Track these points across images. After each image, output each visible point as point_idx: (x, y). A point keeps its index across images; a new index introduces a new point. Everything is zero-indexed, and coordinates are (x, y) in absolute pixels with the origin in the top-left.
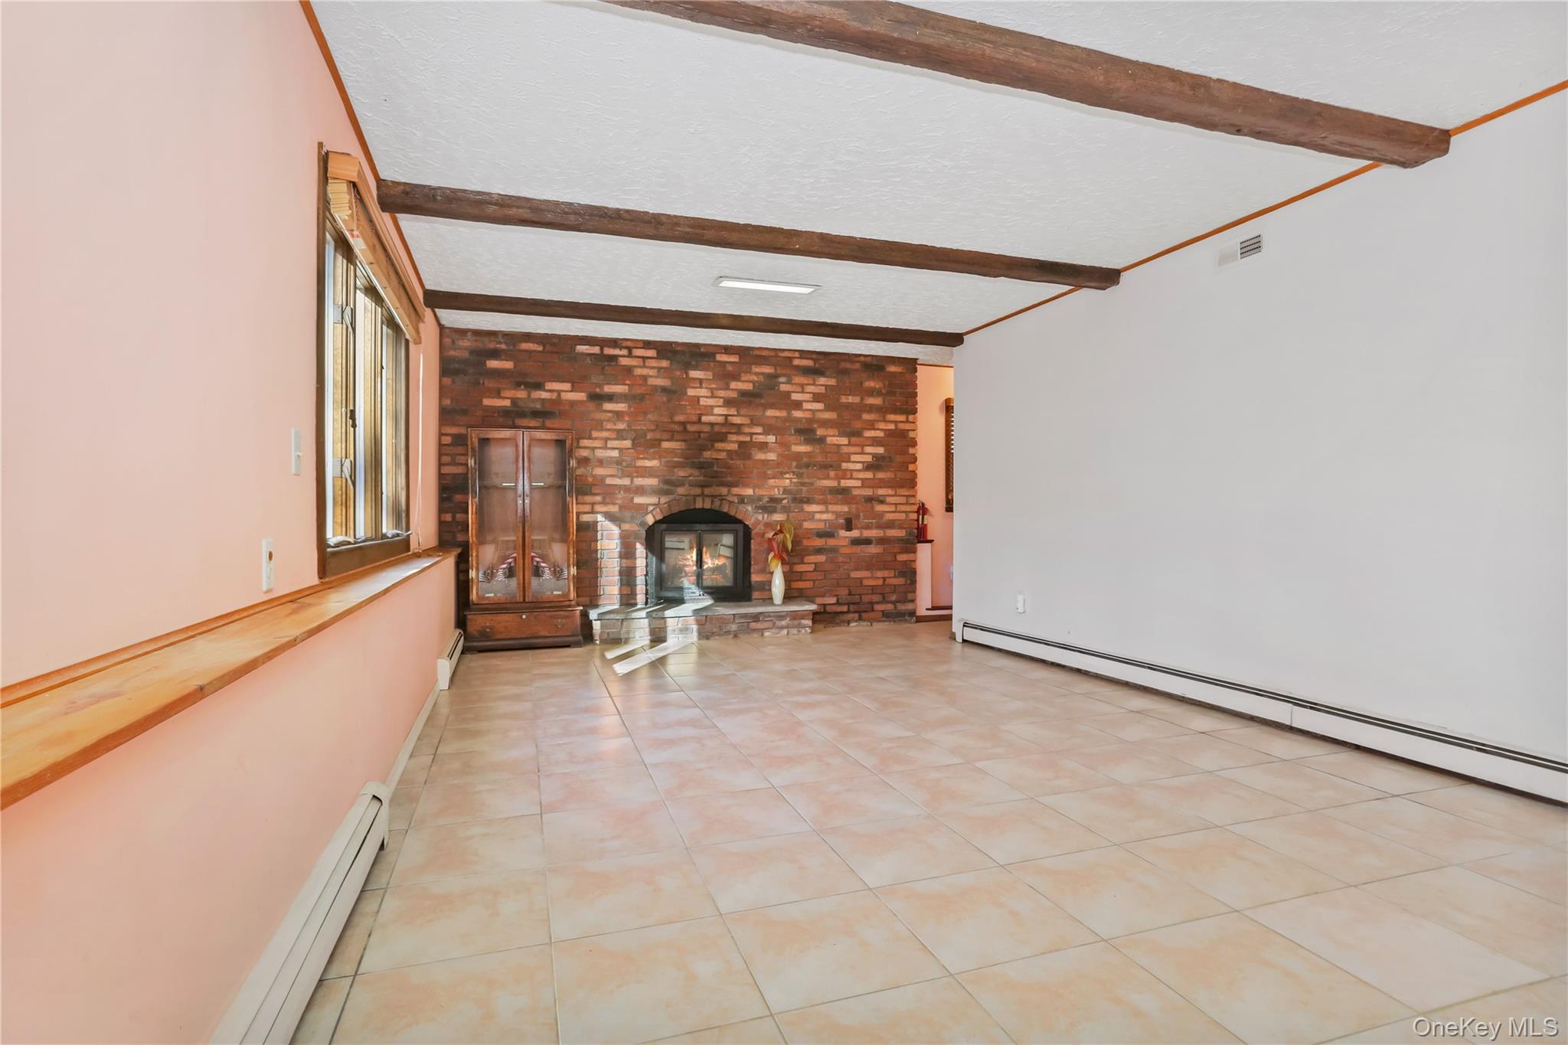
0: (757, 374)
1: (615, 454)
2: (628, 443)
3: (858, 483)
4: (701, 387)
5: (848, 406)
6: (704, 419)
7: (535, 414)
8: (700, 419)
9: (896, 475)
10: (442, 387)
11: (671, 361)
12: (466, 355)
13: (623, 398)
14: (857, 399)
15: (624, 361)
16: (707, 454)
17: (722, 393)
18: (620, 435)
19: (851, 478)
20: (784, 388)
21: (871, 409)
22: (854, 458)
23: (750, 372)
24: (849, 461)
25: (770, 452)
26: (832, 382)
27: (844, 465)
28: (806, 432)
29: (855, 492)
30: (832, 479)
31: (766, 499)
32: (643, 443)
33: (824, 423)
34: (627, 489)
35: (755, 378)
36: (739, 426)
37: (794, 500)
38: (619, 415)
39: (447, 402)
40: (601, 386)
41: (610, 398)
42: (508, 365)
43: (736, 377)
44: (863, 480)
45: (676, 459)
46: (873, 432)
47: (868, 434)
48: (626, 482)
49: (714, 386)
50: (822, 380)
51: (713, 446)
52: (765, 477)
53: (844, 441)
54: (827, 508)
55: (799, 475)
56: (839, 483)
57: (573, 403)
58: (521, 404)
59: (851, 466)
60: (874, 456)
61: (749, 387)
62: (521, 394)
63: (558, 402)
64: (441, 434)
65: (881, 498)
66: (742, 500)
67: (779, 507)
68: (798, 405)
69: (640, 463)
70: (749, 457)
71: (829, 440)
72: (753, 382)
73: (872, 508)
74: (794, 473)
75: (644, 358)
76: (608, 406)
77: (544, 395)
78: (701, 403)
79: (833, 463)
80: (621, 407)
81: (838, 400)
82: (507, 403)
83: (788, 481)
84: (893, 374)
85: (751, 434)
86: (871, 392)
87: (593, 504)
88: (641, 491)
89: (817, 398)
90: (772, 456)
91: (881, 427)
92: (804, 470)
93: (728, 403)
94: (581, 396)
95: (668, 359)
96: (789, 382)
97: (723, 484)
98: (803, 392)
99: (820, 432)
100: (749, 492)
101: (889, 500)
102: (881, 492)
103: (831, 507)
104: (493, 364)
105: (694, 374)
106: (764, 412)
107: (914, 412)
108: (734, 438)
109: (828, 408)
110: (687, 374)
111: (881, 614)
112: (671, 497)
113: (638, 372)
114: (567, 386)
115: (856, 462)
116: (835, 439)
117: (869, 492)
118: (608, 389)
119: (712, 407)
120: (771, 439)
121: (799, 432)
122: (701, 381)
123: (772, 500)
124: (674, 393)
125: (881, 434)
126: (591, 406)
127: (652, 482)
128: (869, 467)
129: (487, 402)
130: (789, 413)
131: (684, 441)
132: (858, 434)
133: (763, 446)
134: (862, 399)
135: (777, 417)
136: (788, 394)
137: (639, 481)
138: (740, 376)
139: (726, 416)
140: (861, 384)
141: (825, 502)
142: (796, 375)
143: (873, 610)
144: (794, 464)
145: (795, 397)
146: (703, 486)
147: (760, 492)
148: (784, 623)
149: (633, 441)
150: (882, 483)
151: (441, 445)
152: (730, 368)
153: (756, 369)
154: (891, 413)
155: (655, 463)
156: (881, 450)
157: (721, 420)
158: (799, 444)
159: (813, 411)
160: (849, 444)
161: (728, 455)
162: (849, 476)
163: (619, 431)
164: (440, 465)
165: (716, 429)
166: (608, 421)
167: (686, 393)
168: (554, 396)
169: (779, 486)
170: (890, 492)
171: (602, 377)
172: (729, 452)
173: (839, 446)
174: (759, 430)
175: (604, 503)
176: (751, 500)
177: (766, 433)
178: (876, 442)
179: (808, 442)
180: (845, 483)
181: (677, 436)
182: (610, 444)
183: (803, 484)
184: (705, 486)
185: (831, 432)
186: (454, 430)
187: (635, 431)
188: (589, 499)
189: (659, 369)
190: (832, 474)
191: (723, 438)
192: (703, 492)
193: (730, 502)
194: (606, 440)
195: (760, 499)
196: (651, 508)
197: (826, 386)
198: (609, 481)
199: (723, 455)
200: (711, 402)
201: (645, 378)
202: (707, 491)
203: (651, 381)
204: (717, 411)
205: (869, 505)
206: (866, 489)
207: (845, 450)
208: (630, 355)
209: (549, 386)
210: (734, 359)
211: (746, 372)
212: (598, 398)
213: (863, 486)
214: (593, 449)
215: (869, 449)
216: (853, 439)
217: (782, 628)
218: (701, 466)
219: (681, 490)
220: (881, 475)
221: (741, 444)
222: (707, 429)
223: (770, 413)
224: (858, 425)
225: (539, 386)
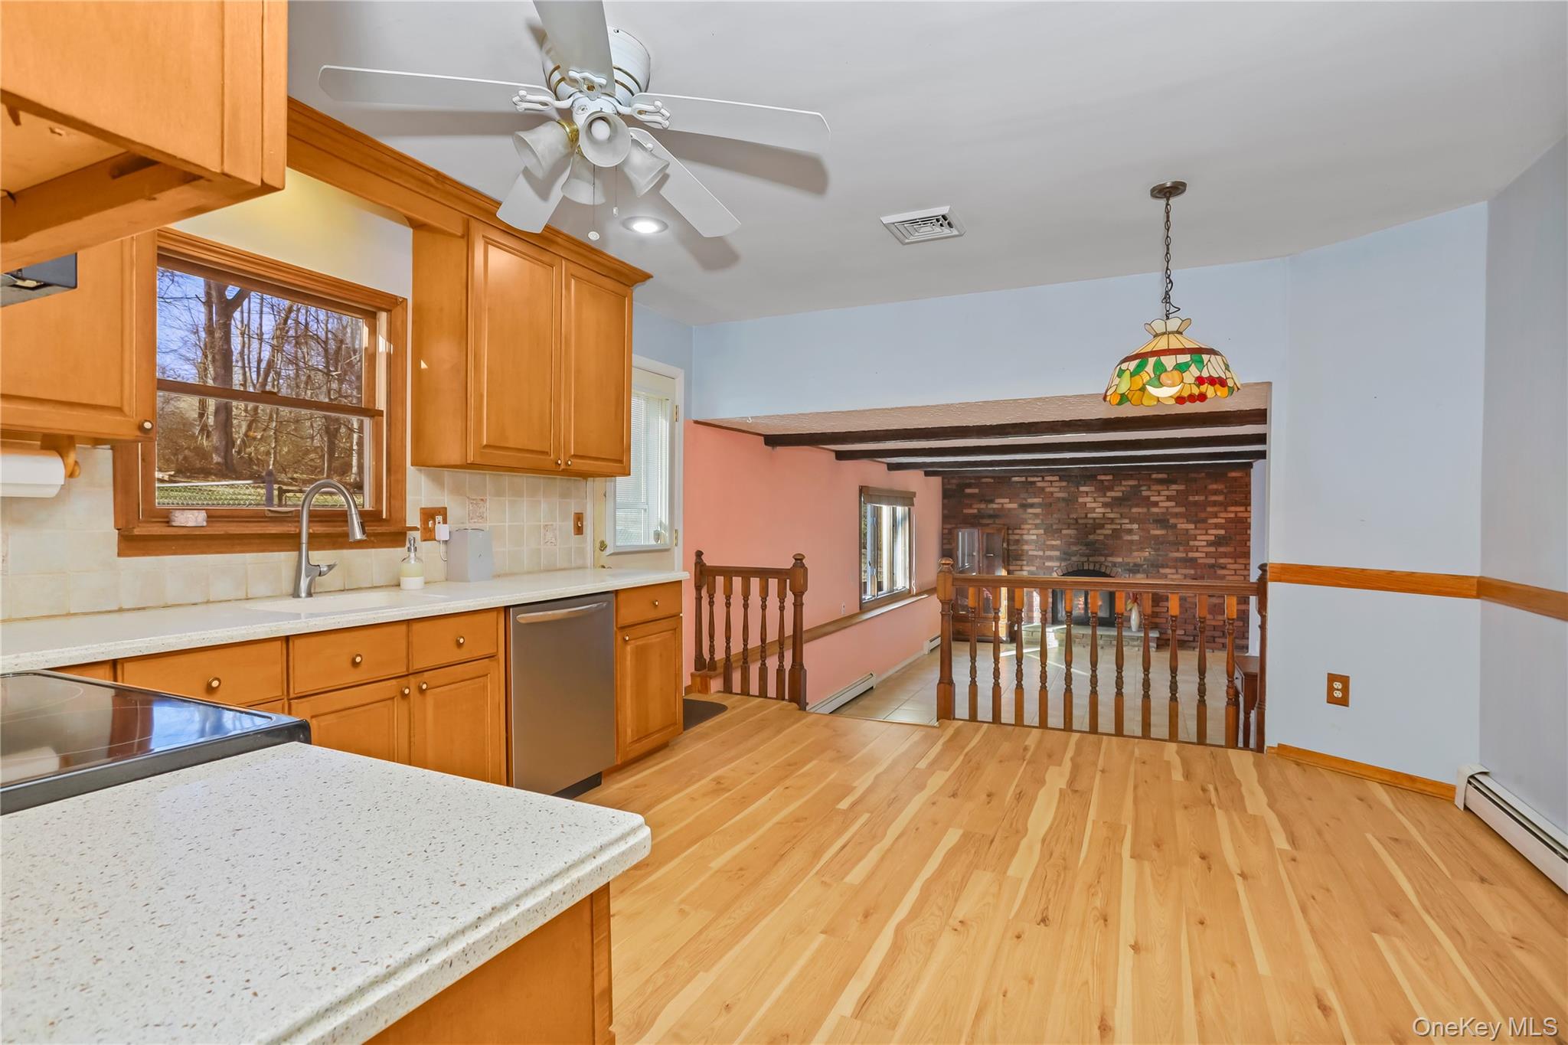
0: (1124, 486)
1: (1034, 537)
2: (1042, 531)
3: (1204, 555)
4: (1087, 496)
5: (1196, 503)
6: (1089, 515)
7: (990, 516)
8: (1086, 516)
9: (1235, 550)
10: (943, 505)
11: (1068, 482)
12: (954, 487)
13: (1039, 505)
14: (1202, 498)
15: (1039, 484)
16: (1091, 537)
17: (1101, 499)
18: (1037, 527)
19: (1197, 551)
20: (1145, 493)
21: (1215, 504)
22: (1199, 538)
23: (1121, 485)
24: (1196, 540)
25: (1135, 535)
26: (1182, 487)
27: (1192, 543)
28: (1162, 521)
29: (1200, 561)
30: (1181, 552)
31: (1131, 565)
32: (1050, 531)
33: (1176, 515)
34: (1041, 557)
35: (1124, 489)
36: (1112, 519)
37: (1152, 565)
38: (1036, 515)
39: (946, 512)
40: (1025, 499)
41: (1032, 506)
42: (976, 491)
43: (1111, 489)
44: (1207, 553)
45: (1071, 540)
46: (1216, 519)
47: (1211, 521)
48: (1041, 553)
49: (1095, 495)
50: (1174, 487)
51: (1095, 532)
52: (1131, 551)
53: (1192, 526)
54: (1177, 571)
55: (1156, 550)
56: (1187, 555)
57: (1009, 510)
58: (982, 511)
59: (1197, 543)
60: (1216, 536)
61: (1120, 494)
62: (983, 506)
63: (1002, 509)
64: (943, 529)
65: (1223, 566)
66: (1114, 565)
67: (1141, 570)
68: (1156, 504)
69: (1048, 543)
70: (1119, 538)
71: (1179, 526)
72: (1123, 492)
73: (1215, 572)
74: (1152, 548)
75: (1051, 482)
76: (1030, 510)
77: (995, 506)
78: (1088, 506)
79: (1184, 541)
80: (1038, 511)
81: (1187, 499)
82: (975, 511)
83: (1147, 553)
84: (1235, 479)
85: (1121, 524)
86: (1216, 492)
87: (1022, 566)
88: (1050, 558)
89: (1169, 498)
90: (1136, 538)
91: (1222, 516)
92: (1161, 546)
93: (1105, 505)
94: (1014, 506)
95: (1066, 481)
96: (1149, 489)
97: (1101, 555)
98: (1159, 495)
99: (1172, 521)
100: (1120, 560)
101: (1228, 566)
102: (1222, 561)
103: (1180, 571)
104: (968, 491)
105: (1082, 489)
106: (1130, 510)
107: (1250, 505)
108: (1109, 526)
109: (1177, 505)
110: (1078, 489)
111: (1221, 645)
112: (1069, 562)
113: (1048, 490)
114: (1007, 500)
115: (1202, 541)
116: (1183, 525)
117: (1212, 561)
118: (1030, 501)
119: (1094, 508)
120: (1135, 526)
121: (1156, 521)
122: (1087, 493)
123: (1135, 565)
124: (1071, 501)
125: (1223, 521)
126: (1021, 511)
127: (1057, 553)
128: (1210, 544)
129: (965, 511)
130: (1148, 509)
131: (1076, 529)
132: (1204, 521)
133: (1130, 532)
134: (1206, 498)
135: (1139, 513)
136: (1148, 497)
137: (1048, 553)
138: (1113, 488)
139: (1104, 513)
140: (1206, 487)
141: (1175, 567)
142: (1154, 485)
143: (1214, 642)
144: (1153, 542)
145: (1153, 499)
146: (1088, 556)
147: (1127, 560)
148: (1136, 643)
149: (1045, 530)
150: (1225, 555)
151: (943, 534)
152: (1106, 483)
153: (1124, 483)
154: (1232, 506)
155: (1058, 542)
156: (1222, 532)
157: (1101, 516)
158: (1157, 529)
159: (1167, 508)
160: (1196, 528)
161: (1105, 537)
162: (1195, 550)
163: (1035, 525)
164: (943, 544)
165: (1097, 521)
166: (1030, 519)
167: (1077, 501)
168: (999, 506)
169: (1140, 556)
170: (1230, 561)
171: (1027, 494)
172: (1105, 535)
173: (1187, 530)
174: (1127, 521)
175: (1027, 565)
176: (1121, 565)
177: (1131, 523)
178: (1217, 526)
179: (1162, 528)
180: (1191, 555)
181: (1072, 527)
182: (1031, 532)
183: (1158, 555)
184: (1090, 556)
185: (1181, 521)
186: (949, 526)
187: (1046, 524)
188: (1019, 563)
189: (1060, 487)
190: (1181, 548)
191: (1102, 526)
192: (1088, 559)
193: (1106, 567)
194: (1030, 529)
195: (1128, 564)
196: (1055, 569)
197: (1177, 491)
198: (1030, 553)
199: (1101, 538)
200: (1094, 505)
201: (1052, 493)
202: (1091, 559)
203: (1056, 495)
204: (1097, 510)
205: (1212, 570)
206: (1210, 559)
207: (1192, 532)
208: (1043, 480)
209: (998, 501)
210: (1109, 477)
211: (1118, 485)
212: (1024, 506)
213: (1207, 557)
214: (1022, 535)
215: (1211, 532)
216: (1198, 525)
217: (1134, 646)
218: (1087, 545)
219: (1074, 559)
220: (1222, 549)
221: (1114, 530)
222: (1091, 521)
223: (1134, 510)
224: (1203, 515)
225: (992, 501)
